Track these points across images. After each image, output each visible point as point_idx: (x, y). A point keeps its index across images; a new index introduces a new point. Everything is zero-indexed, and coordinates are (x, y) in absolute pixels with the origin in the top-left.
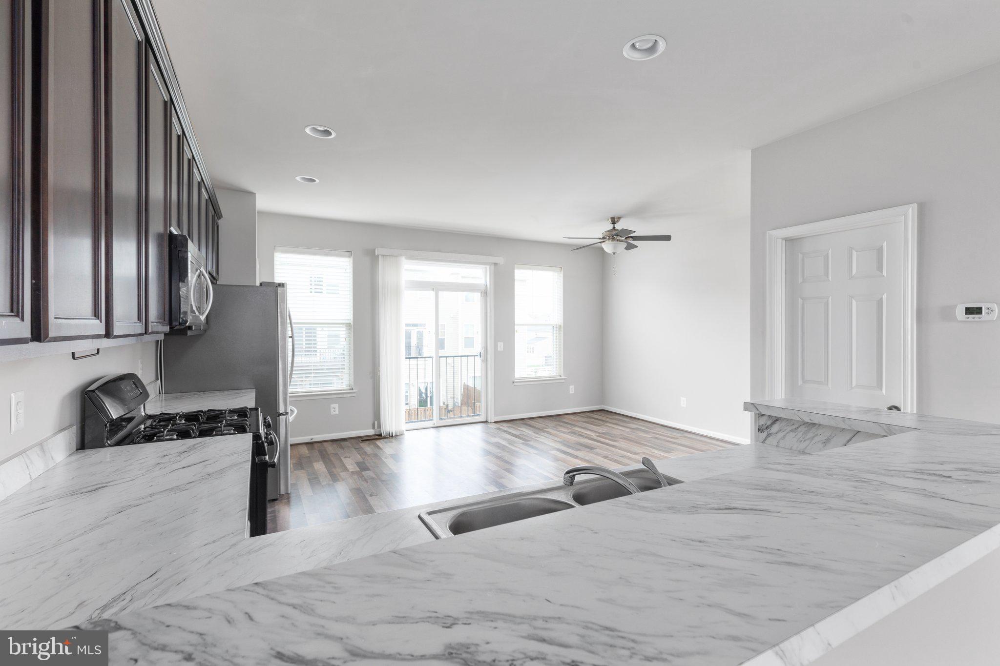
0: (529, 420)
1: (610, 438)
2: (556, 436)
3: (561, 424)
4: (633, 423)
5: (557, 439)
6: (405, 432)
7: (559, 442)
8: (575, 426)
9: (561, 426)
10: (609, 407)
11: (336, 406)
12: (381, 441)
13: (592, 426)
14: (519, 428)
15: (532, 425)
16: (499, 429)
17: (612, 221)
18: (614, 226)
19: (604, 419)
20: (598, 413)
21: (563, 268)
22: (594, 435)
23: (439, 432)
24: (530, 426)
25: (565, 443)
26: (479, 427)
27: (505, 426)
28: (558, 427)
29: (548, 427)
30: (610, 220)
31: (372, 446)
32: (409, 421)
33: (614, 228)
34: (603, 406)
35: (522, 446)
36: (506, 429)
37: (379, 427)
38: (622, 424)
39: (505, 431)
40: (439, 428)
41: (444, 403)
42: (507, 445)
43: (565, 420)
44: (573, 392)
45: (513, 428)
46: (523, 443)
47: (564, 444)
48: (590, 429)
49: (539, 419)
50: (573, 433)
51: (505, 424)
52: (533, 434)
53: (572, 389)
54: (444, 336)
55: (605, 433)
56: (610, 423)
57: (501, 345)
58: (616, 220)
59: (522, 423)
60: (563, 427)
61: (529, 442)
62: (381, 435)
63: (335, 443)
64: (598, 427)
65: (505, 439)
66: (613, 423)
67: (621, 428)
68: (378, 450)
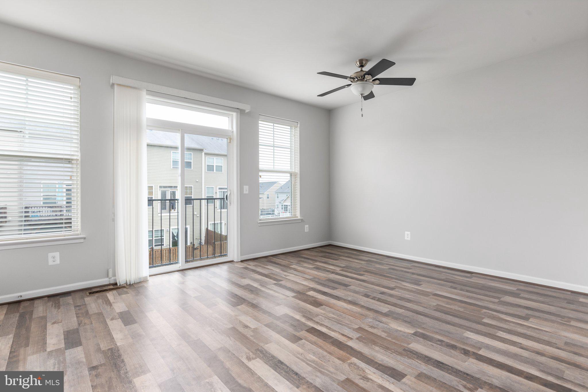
0: (271, 258)
1: (354, 271)
2: (304, 273)
3: (303, 259)
4: (364, 256)
5: (306, 276)
6: (149, 278)
7: (310, 279)
8: (316, 261)
9: (303, 261)
10: (336, 243)
11: (57, 255)
12: (115, 292)
13: (332, 260)
14: (266, 267)
15: (277, 262)
16: (246, 268)
17: (360, 63)
18: (362, 69)
19: (336, 253)
20: (328, 248)
21: (299, 122)
22: (338, 270)
23: (184, 276)
24: (275, 263)
25: (317, 280)
26: (225, 267)
27: (251, 265)
28: (302, 263)
29: (292, 264)
30: (358, 63)
31: (100, 301)
32: (152, 265)
33: (362, 70)
34: (330, 241)
35: (275, 288)
36: (254, 268)
37: (114, 275)
38: (354, 257)
39: (254, 271)
40: (184, 271)
41: (191, 243)
42: (259, 287)
43: (304, 256)
44: (308, 231)
45: (260, 266)
46: (275, 284)
47: (317, 282)
48: (330, 263)
49: (281, 256)
50: (318, 268)
51: (251, 263)
52: (281, 272)
53: (307, 228)
54: (192, 195)
55: (346, 267)
56: (344, 256)
57: (246, 188)
58: (364, 63)
59: (267, 261)
60: (306, 262)
61: (281, 282)
62: (116, 284)
63: (52, 299)
64: (336, 261)
65: (256, 280)
66: (346, 257)
67: (356, 261)
68: (106, 306)
